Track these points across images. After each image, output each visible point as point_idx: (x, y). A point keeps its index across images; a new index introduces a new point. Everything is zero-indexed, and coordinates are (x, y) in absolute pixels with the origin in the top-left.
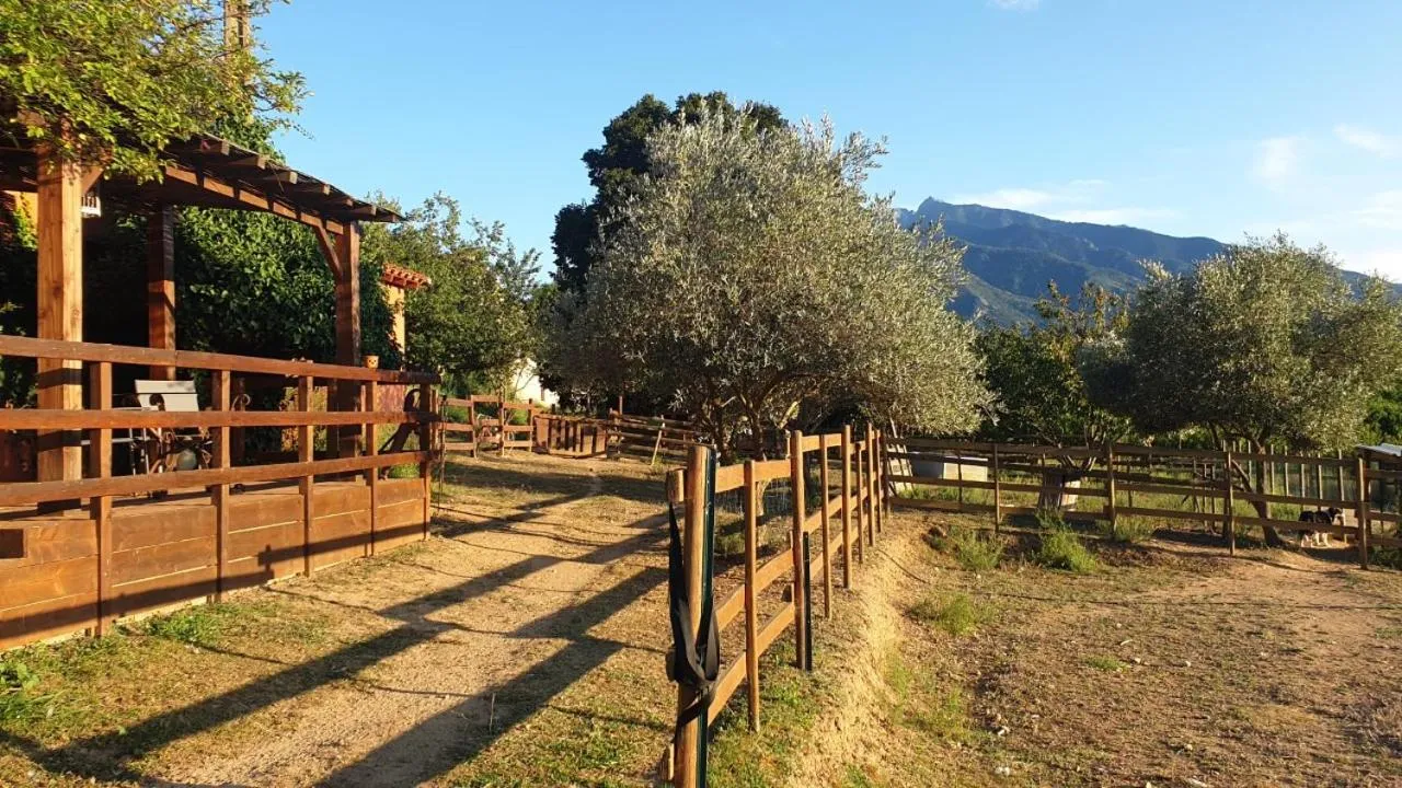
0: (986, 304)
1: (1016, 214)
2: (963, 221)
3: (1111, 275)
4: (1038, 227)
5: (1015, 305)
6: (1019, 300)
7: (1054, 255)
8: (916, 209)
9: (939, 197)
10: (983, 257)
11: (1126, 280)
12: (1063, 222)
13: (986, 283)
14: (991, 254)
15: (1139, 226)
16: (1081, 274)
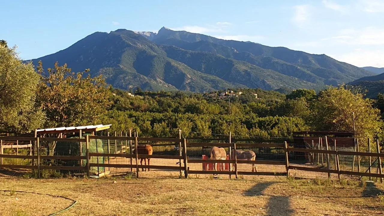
0: (190, 77)
1: (202, 36)
2: (179, 38)
3: (244, 64)
4: (212, 42)
5: (202, 78)
6: (204, 75)
7: (218, 55)
8: (157, 33)
9: (167, 27)
10: (188, 55)
11: (250, 66)
12: (223, 40)
13: (189, 68)
14: (192, 54)
15: (256, 42)
16: (230, 64)
